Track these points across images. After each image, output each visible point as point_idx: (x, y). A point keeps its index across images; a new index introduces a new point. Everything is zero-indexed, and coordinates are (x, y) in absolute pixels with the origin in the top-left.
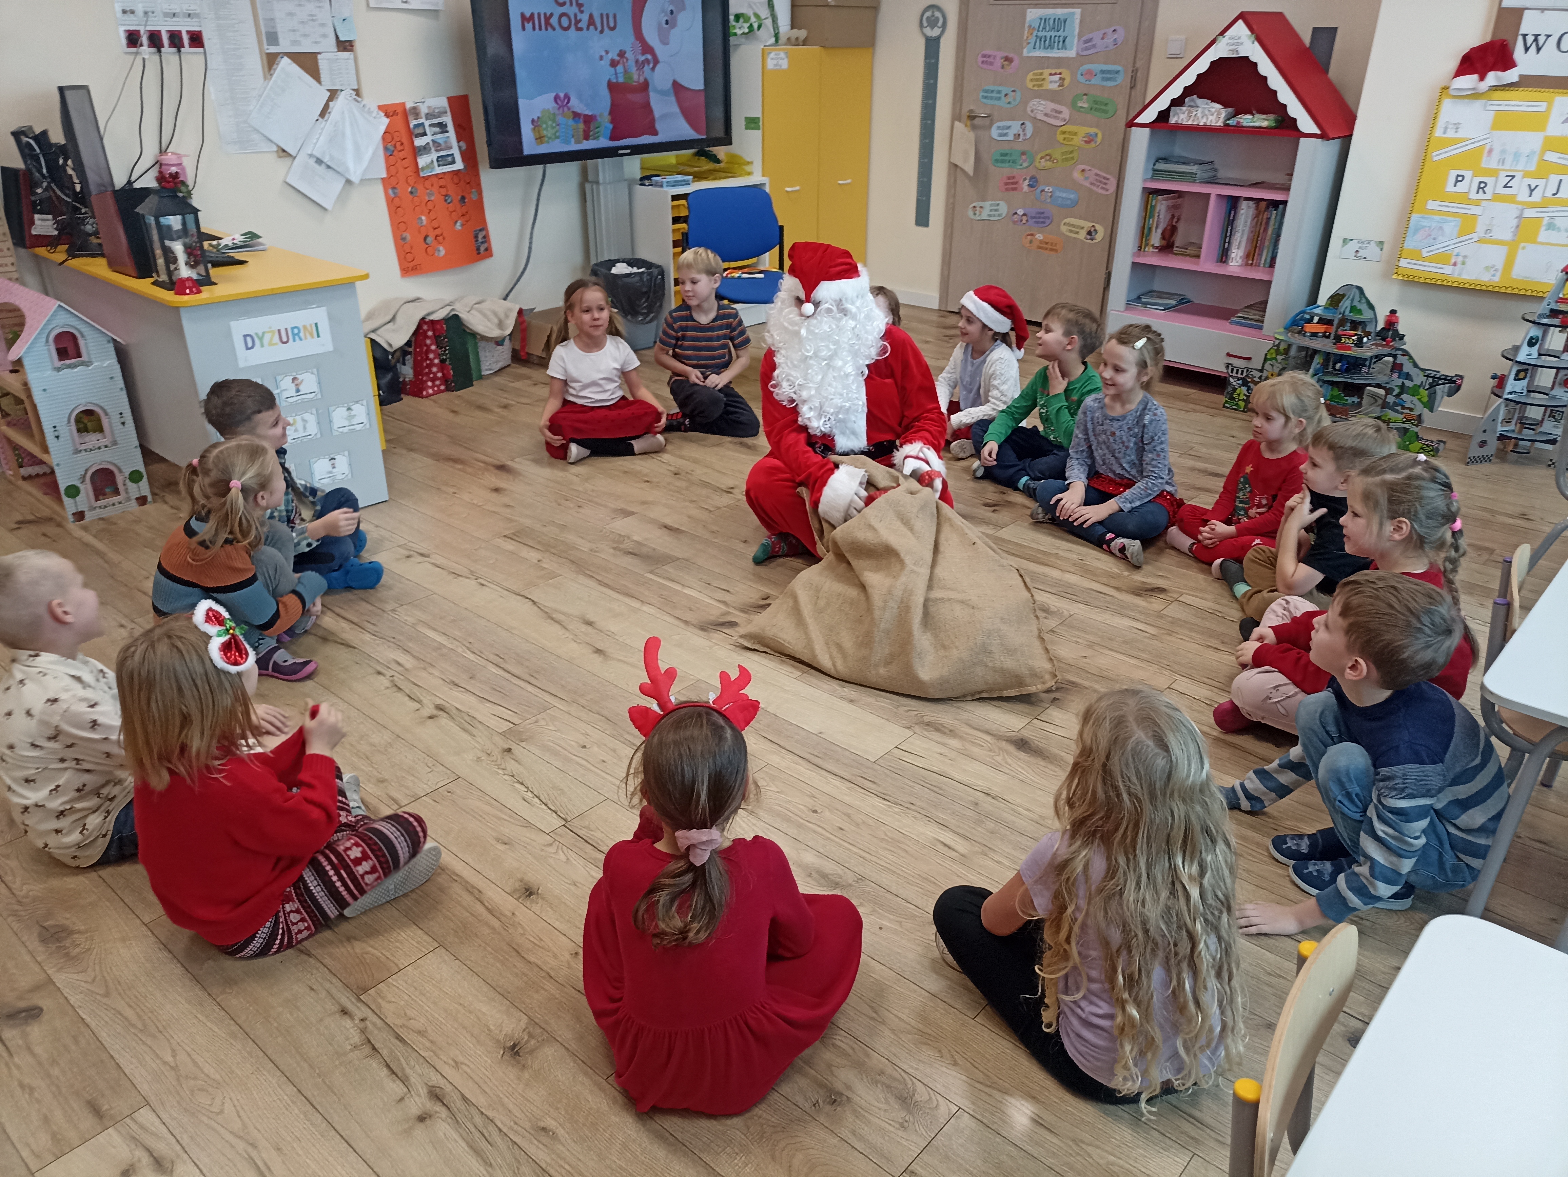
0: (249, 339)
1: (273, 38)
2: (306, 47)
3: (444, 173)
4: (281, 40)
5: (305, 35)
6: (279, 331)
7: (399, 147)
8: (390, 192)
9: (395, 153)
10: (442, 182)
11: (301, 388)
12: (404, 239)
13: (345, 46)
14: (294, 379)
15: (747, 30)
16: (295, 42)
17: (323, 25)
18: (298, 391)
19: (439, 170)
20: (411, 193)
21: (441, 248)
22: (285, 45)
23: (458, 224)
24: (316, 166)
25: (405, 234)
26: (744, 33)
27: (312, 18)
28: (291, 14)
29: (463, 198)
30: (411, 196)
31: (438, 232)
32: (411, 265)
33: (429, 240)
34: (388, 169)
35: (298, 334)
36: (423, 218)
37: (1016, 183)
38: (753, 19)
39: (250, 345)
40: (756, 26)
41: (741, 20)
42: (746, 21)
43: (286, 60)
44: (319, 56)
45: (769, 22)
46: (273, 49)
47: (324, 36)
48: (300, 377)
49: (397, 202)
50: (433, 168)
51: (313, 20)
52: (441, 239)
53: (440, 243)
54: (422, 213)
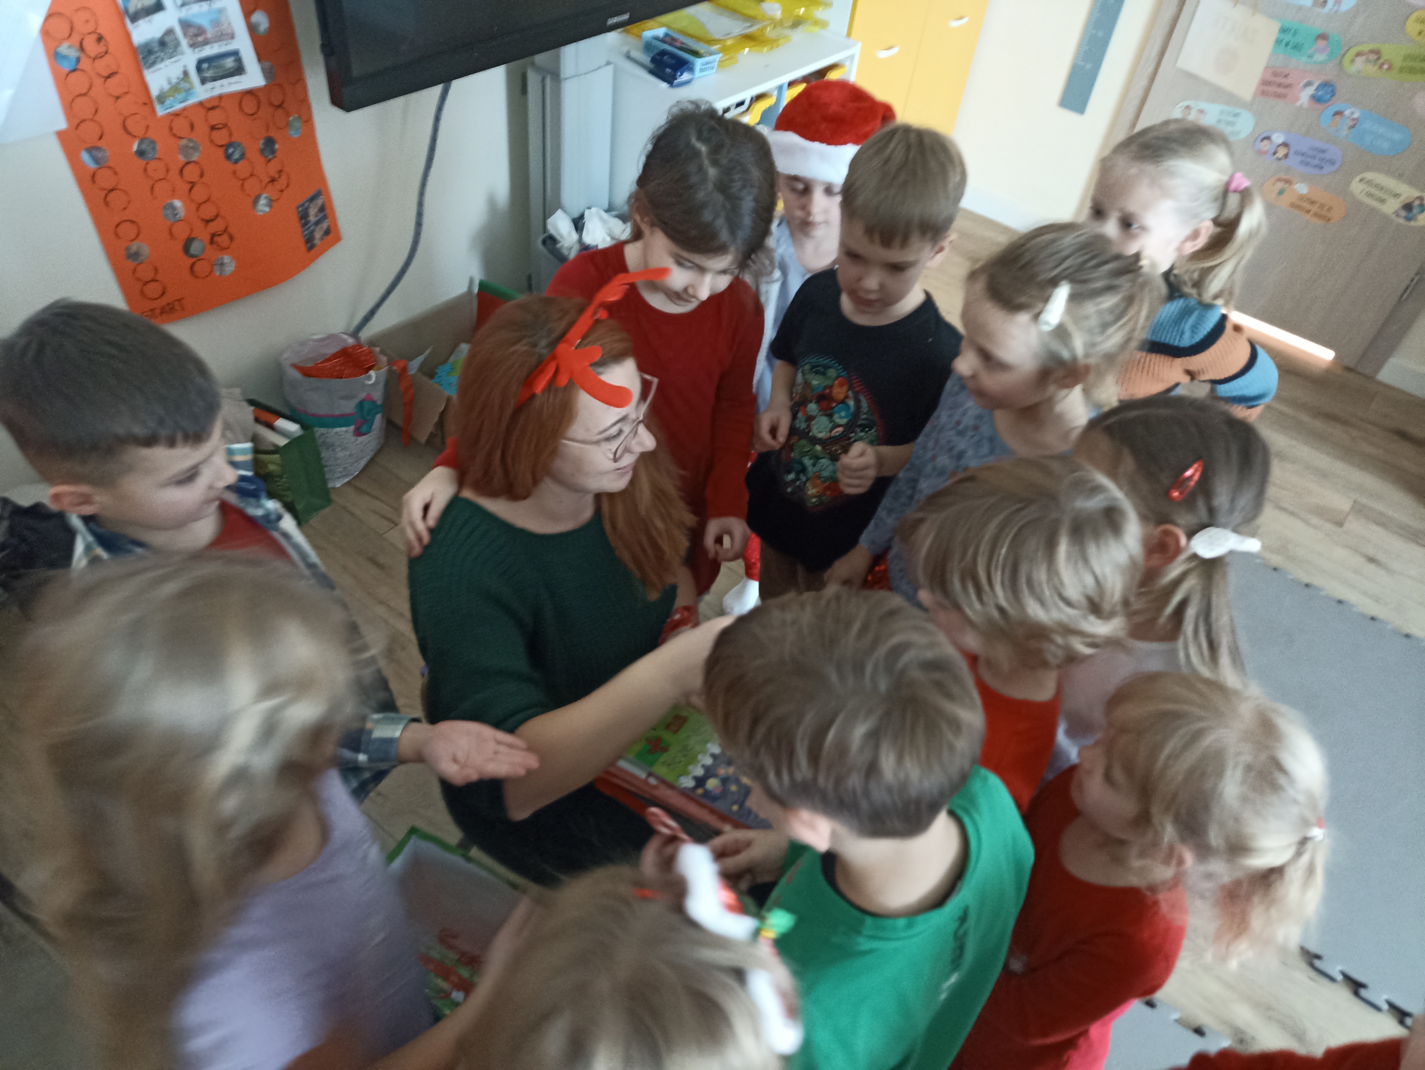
3: (220, 97)
7: (90, 51)
8: (85, 157)
9: (86, 63)
10: (216, 117)
12: (133, 255)
19: (203, 93)
20: (141, 153)
21: (227, 259)
23: (263, 201)
25: (134, 247)
29: (270, 142)
30: (141, 162)
31: (216, 226)
32: (158, 302)
33: (196, 247)
34: (69, 106)
36: (178, 203)
37: (1288, 86)
49: (106, 179)
50: (189, 91)
52: (223, 240)
53: (223, 249)
54: (174, 193)
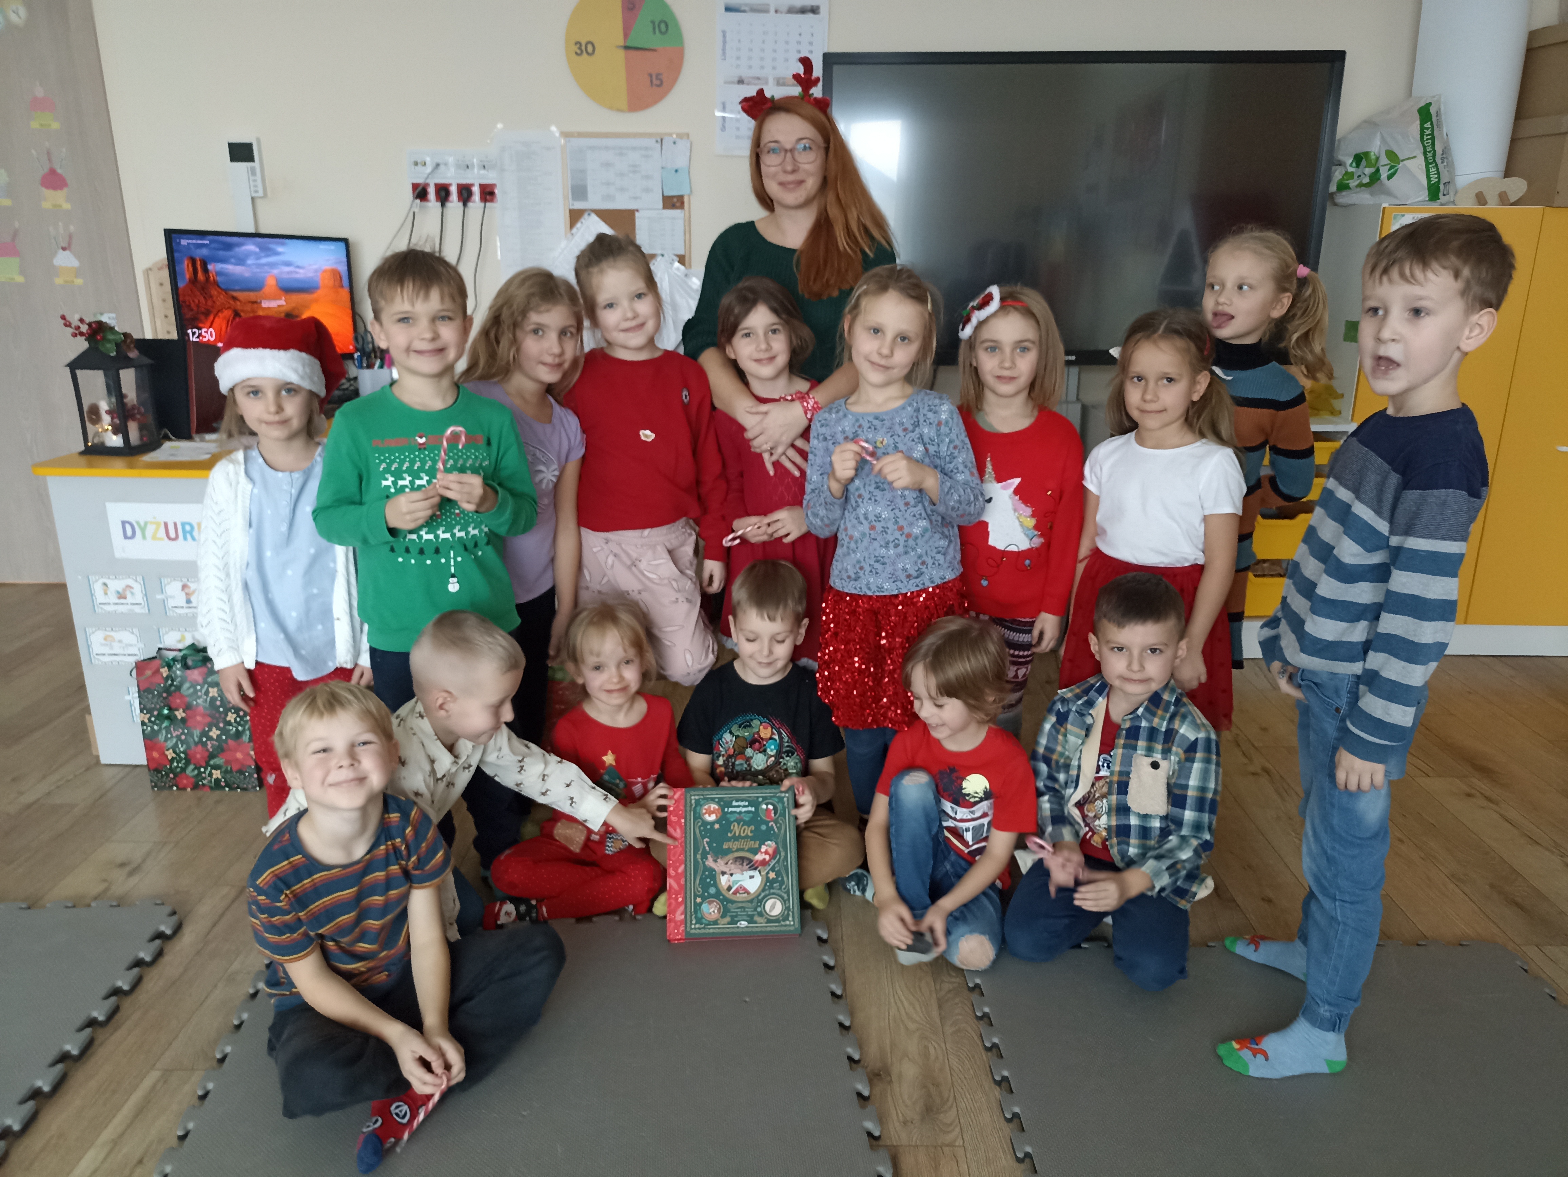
0: (128, 528)
1: (579, 191)
2: (621, 203)
4: (590, 195)
5: (622, 190)
6: (166, 525)
11: (193, 599)
13: (673, 202)
14: (184, 587)
15: (1366, 180)
16: (608, 197)
17: (647, 177)
18: (189, 601)
22: (595, 201)
26: (1361, 185)
27: (634, 169)
28: (607, 165)
35: (191, 533)
38: (1384, 160)
39: (129, 532)
40: (1384, 173)
41: (1364, 162)
42: (1369, 165)
43: (594, 218)
44: (637, 214)
45: (1417, 166)
46: (578, 205)
47: (647, 190)
51: (635, 172)
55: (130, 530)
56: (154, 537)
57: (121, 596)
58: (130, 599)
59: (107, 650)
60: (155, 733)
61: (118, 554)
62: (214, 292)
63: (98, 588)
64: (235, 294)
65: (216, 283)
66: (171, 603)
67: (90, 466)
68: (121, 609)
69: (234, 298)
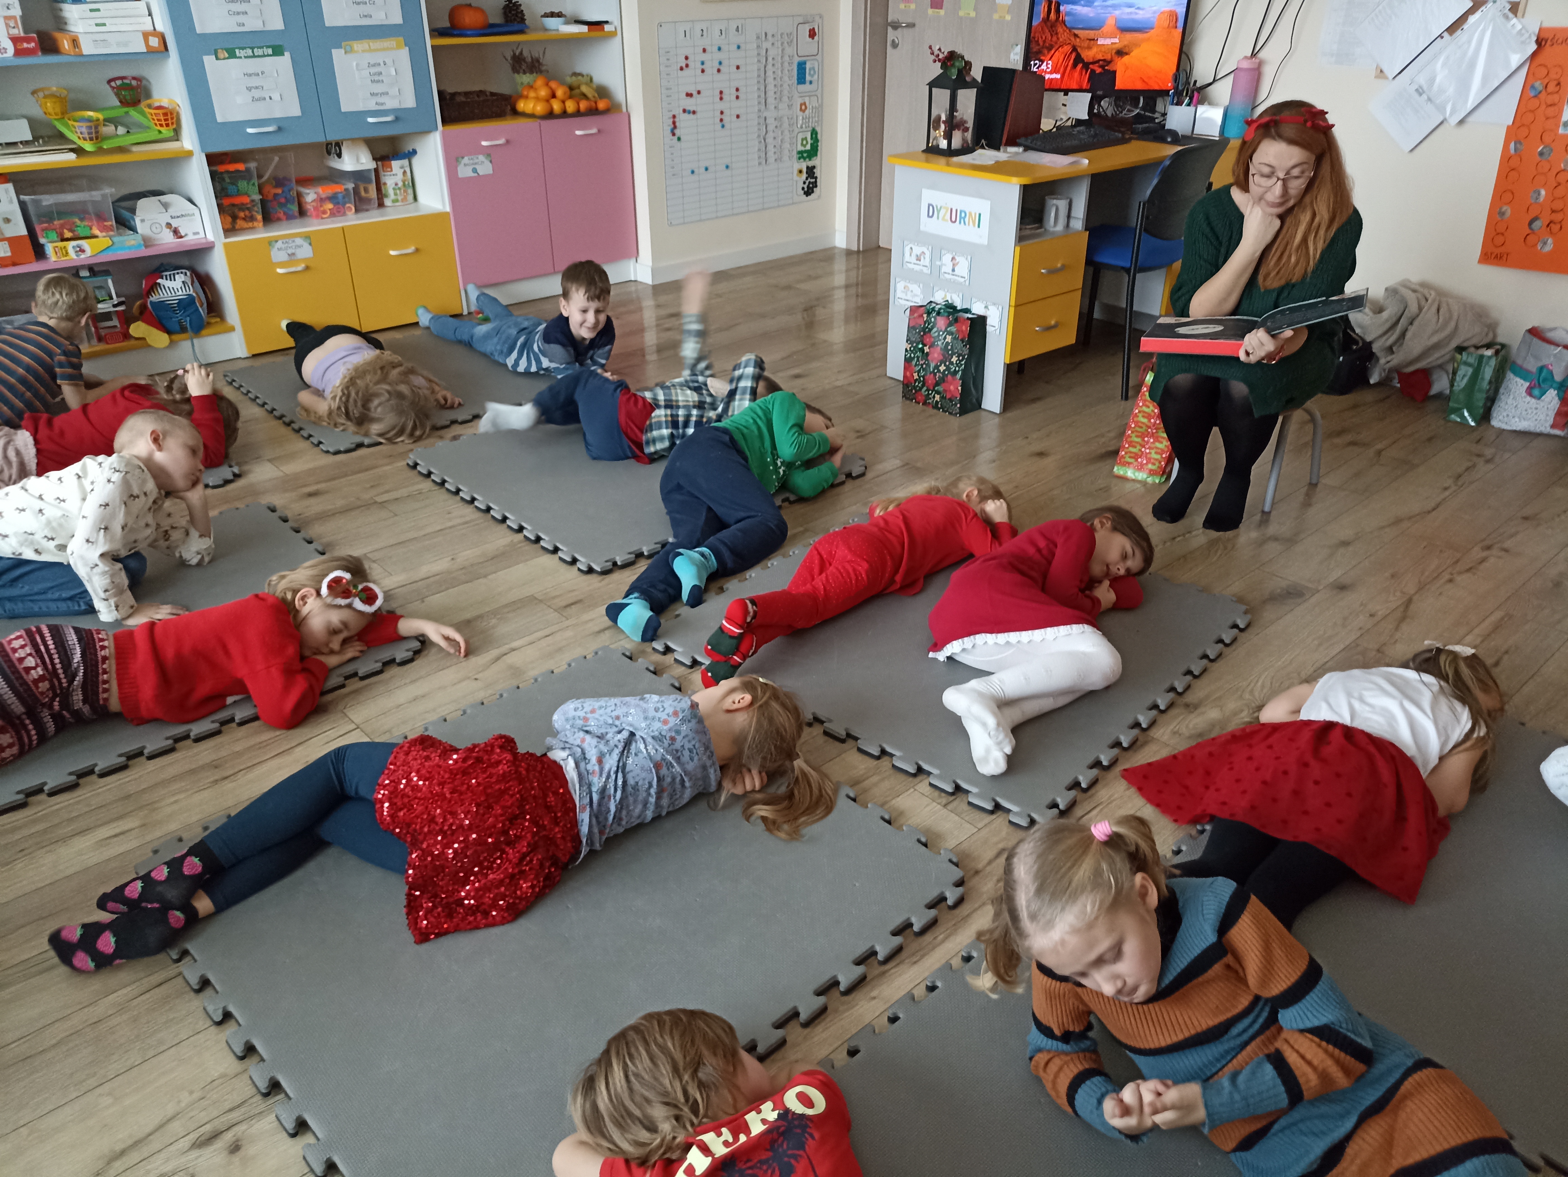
0: (931, 209)
6: (951, 210)
7: (1552, 87)
8: (1512, 145)
9: (1543, 95)
11: (956, 268)
12: (1502, 214)
14: (953, 259)
20: (1541, 154)
21: (1550, 241)
24: (1416, 96)
25: (1504, 208)
30: (1538, 158)
31: (1557, 217)
32: (1498, 251)
33: (1537, 225)
34: (1518, 115)
36: (1543, 192)
48: (958, 259)
49: (1516, 161)
52: (1555, 228)
53: (1551, 233)
54: (1544, 185)
55: (932, 211)
56: (943, 219)
57: (918, 259)
58: (922, 262)
59: (903, 296)
60: (911, 359)
61: (922, 228)
62: (1060, 30)
63: (907, 249)
64: (1076, 32)
65: (1064, 22)
66: (944, 269)
67: (927, 161)
68: (917, 268)
69: (1076, 36)
